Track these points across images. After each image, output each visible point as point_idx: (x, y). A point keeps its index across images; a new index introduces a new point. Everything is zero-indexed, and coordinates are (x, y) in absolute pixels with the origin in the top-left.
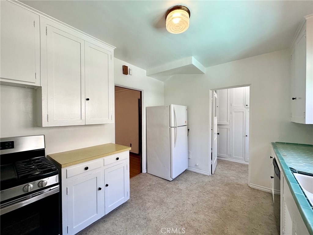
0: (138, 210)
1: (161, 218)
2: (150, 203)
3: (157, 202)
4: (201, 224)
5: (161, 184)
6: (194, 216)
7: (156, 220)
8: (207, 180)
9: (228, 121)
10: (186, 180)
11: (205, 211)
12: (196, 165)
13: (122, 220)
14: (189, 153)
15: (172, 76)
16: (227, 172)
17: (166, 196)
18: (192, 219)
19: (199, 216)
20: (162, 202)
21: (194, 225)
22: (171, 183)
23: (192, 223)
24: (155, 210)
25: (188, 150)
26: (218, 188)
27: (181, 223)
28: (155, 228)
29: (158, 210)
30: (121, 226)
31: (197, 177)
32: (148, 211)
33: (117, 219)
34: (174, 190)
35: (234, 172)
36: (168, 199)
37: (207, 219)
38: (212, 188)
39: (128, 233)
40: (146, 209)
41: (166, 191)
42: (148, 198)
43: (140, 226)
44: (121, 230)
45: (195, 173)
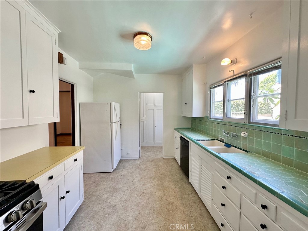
0: (98, 205)
1: (123, 200)
2: (105, 195)
3: (111, 191)
4: (151, 189)
5: (104, 177)
6: (144, 187)
7: (120, 203)
8: (138, 162)
9: (144, 116)
10: (124, 167)
11: (149, 181)
12: (128, 153)
13: (87, 220)
14: (121, 144)
15: (103, 73)
16: (148, 154)
17: (116, 184)
18: (144, 189)
19: (147, 186)
20: (115, 190)
21: (148, 192)
22: (113, 173)
23: (145, 191)
24: (114, 197)
25: (121, 142)
26: (148, 165)
27: (139, 195)
28: (123, 208)
29: (116, 196)
30: (91, 225)
31: (130, 162)
32: (108, 201)
33: (81, 223)
34: (119, 177)
35: (152, 153)
36: (119, 185)
37: (153, 185)
38: (144, 166)
39: (102, 224)
40: (105, 200)
41: (113, 181)
42: (101, 192)
43: (109, 214)
44: (93, 227)
45: (127, 160)
